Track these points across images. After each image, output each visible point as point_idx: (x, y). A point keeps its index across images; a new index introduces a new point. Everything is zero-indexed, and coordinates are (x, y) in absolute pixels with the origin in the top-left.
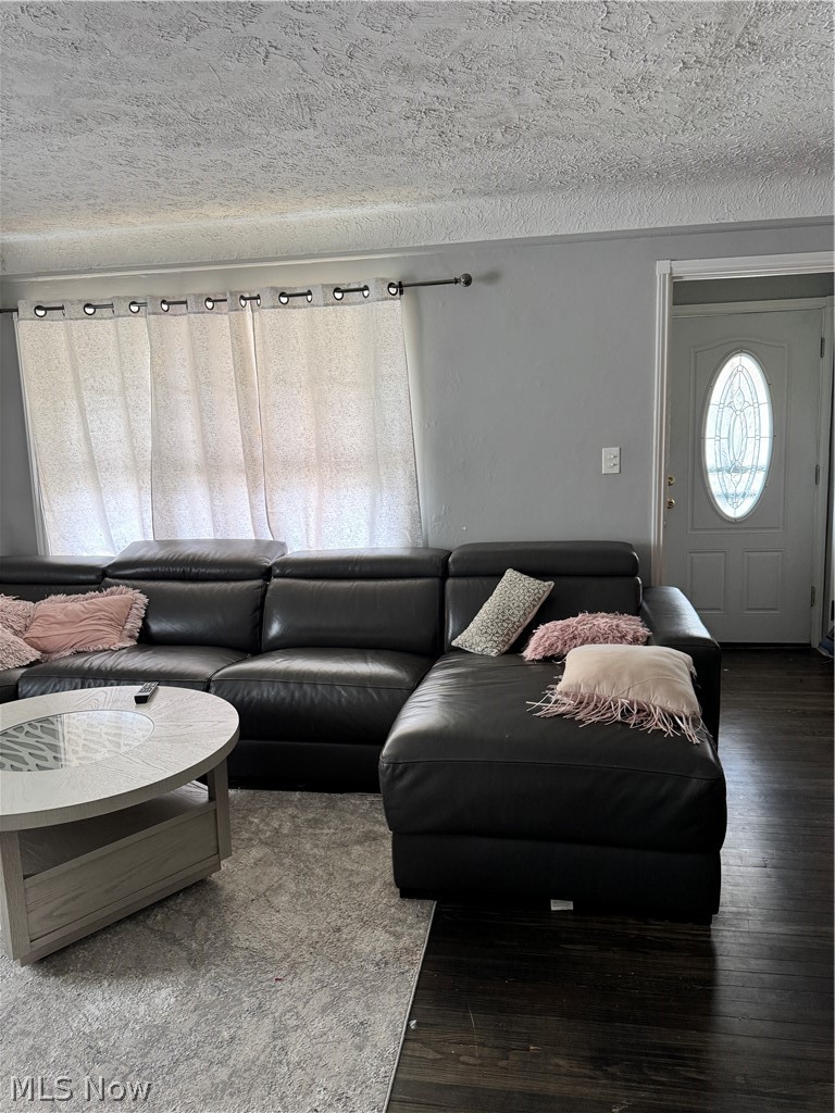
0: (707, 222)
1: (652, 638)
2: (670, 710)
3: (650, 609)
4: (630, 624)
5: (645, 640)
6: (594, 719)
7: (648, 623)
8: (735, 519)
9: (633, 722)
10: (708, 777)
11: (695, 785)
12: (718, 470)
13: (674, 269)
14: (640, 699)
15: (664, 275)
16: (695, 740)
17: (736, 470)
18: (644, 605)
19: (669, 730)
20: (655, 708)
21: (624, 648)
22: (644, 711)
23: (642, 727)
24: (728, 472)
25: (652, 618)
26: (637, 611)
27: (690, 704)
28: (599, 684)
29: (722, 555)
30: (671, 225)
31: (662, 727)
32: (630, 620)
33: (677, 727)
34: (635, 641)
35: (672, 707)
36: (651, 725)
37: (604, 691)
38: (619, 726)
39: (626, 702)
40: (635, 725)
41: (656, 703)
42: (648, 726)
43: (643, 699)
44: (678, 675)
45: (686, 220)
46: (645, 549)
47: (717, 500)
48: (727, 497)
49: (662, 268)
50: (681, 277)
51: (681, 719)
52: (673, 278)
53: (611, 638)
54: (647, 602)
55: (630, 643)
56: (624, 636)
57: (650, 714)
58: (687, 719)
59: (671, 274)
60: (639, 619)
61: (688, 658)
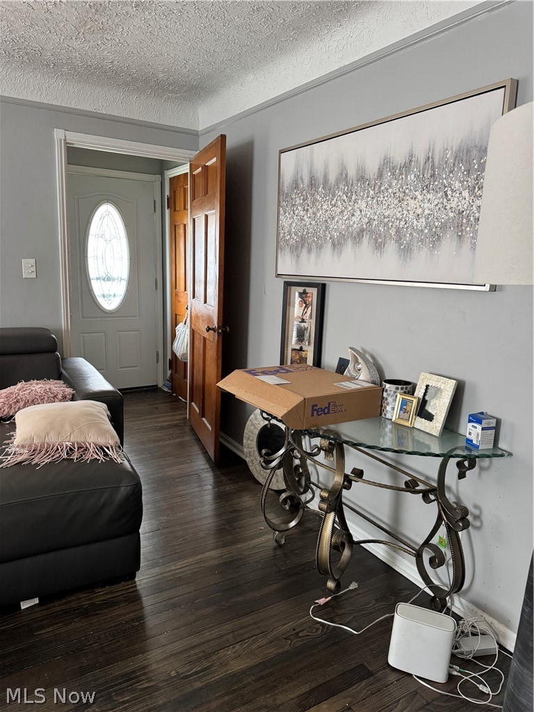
0: (88, 109)
1: (76, 395)
2: (100, 444)
3: (68, 373)
4: (57, 386)
5: (71, 397)
6: (47, 461)
7: (69, 384)
8: (110, 311)
9: (76, 457)
10: (132, 484)
11: (124, 491)
12: (97, 279)
13: (67, 137)
14: (79, 440)
15: (61, 140)
16: (119, 461)
17: (109, 279)
18: (64, 372)
19: (101, 457)
20: (90, 445)
21: (58, 405)
22: (81, 448)
23: (82, 459)
24: (104, 280)
25: (71, 380)
26: (59, 377)
27: (112, 437)
28: (48, 434)
29: (103, 334)
30: (63, 105)
31: (96, 456)
32: (56, 383)
33: (106, 455)
34: (64, 399)
35: (101, 441)
36: (89, 457)
37: (53, 439)
38: (66, 462)
39: (69, 444)
40: (77, 459)
41: (90, 441)
42: (87, 458)
43: (81, 440)
44: (101, 418)
45: (73, 105)
46: (59, 332)
47: (98, 298)
48: (104, 296)
49: (58, 134)
50: (73, 144)
51: (108, 448)
52: (67, 143)
53: (46, 398)
54: (64, 370)
55: (61, 401)
56: (55, 396)
57: (87, 449)
58: (112, 448)
59: (65, 140)
60: (62, 382)
61: (105, 406)
